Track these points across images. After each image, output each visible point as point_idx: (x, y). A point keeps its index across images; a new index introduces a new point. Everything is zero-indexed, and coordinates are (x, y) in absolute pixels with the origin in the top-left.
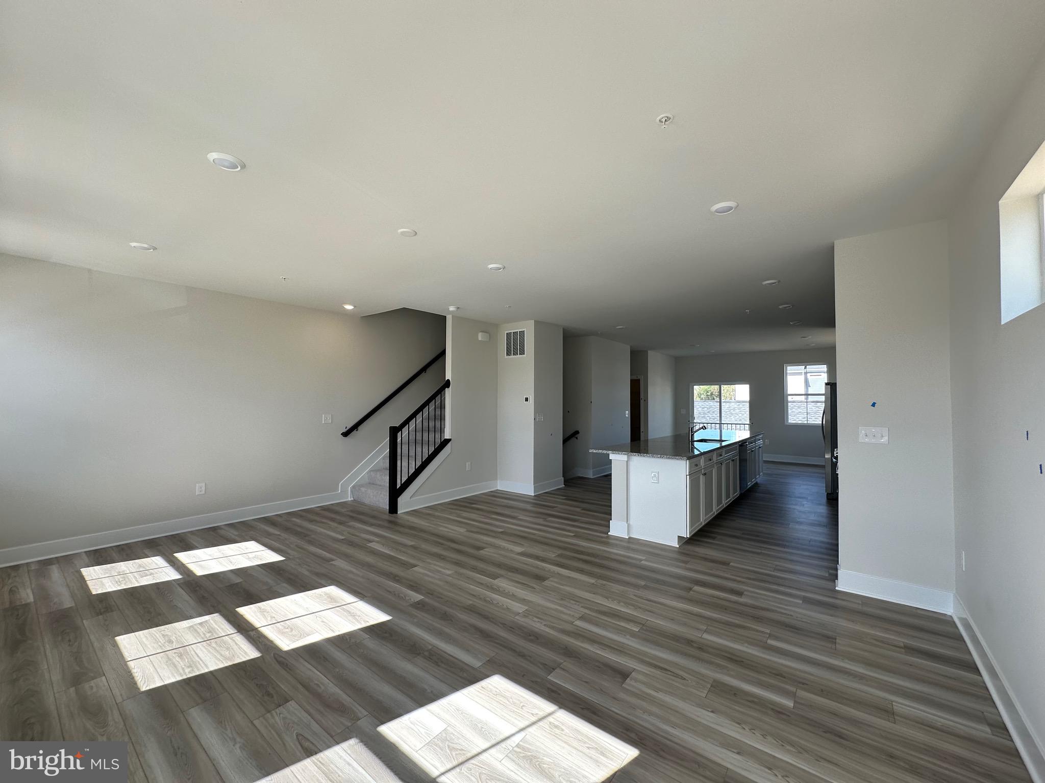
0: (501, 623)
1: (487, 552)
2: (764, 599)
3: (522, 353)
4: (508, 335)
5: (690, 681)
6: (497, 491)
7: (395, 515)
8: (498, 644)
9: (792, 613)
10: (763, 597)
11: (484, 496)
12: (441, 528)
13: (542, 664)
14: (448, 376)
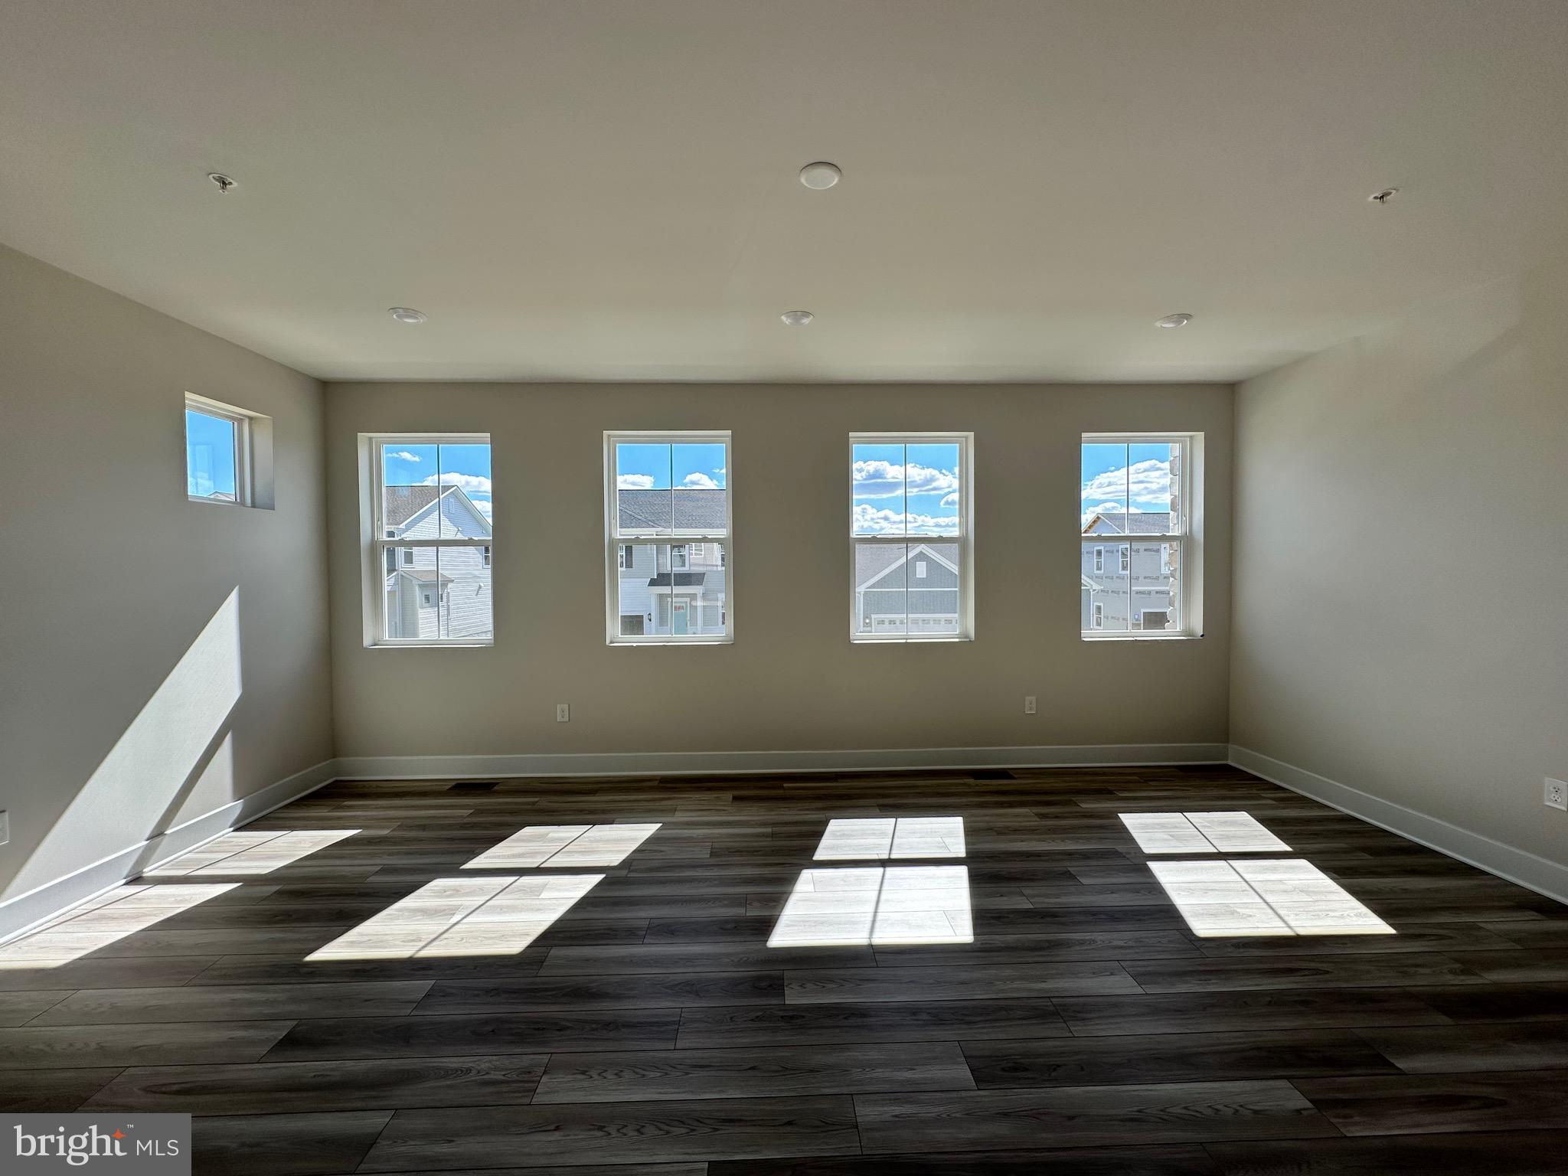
0: (568, 1028)
8: (546, 990)
13: (451, 994)
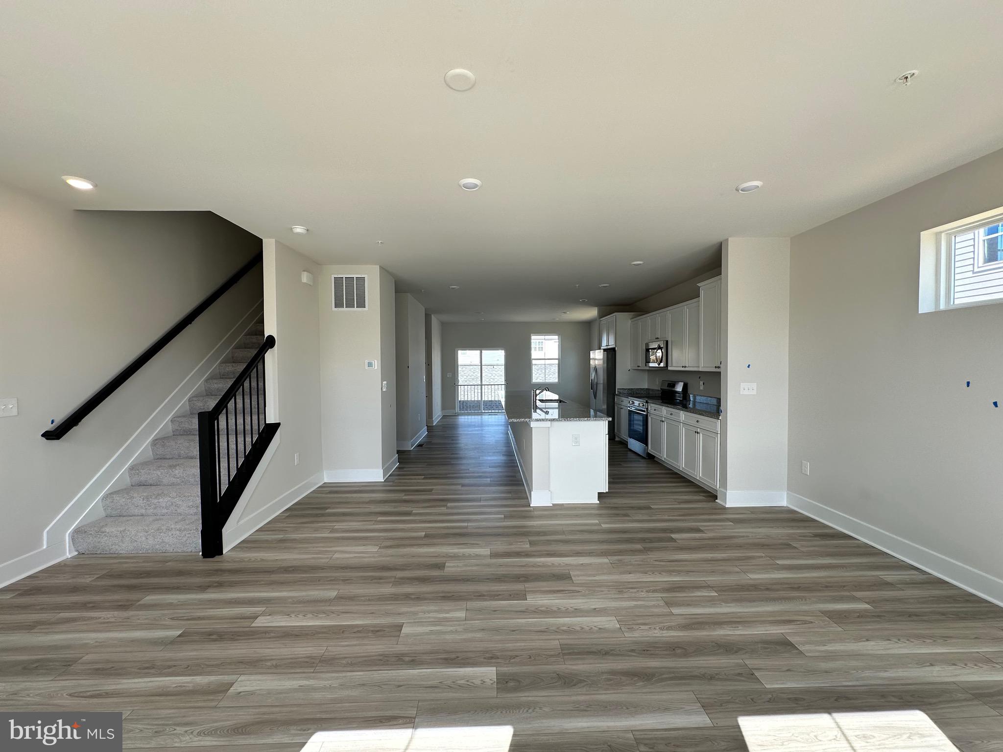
1: (452, 568)
2: (718, 529)
3: (361, 304)
4: (338, 281)
5: (817, 622)
6: (325, 485)
7: (217, 558)
9: (748, 534)
10: (718, 527)
11: (317, 495)
12: (337, 556)
14: (270, 329)
